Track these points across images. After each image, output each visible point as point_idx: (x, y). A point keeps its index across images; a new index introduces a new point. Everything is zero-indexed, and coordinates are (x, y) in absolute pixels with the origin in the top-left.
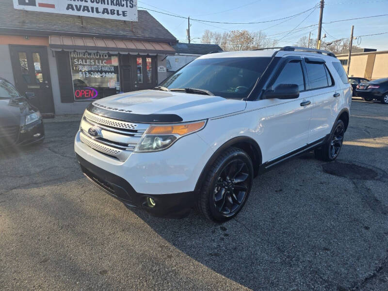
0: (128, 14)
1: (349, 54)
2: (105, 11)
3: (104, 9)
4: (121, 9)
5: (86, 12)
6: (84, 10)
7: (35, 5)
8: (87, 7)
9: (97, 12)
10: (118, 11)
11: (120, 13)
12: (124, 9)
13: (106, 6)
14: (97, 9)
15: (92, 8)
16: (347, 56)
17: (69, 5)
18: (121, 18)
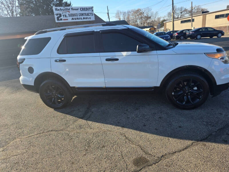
0: (91, 18)
1: (191, 16)
2: (84, 18)
3: (83, 18)
4: (89, 17)
5: (78, 20)
6: (77, 19)
7: (62, 20)
8: (78, 18)
9: (81, 19)
10: (88, 18)
11: (89, 18)
12: (90, 16)
13: (84, 17)
14: (81, 18)
15: (80, 18)
16: (191, 17)
17: (72, 18)
18: (89, 20)
